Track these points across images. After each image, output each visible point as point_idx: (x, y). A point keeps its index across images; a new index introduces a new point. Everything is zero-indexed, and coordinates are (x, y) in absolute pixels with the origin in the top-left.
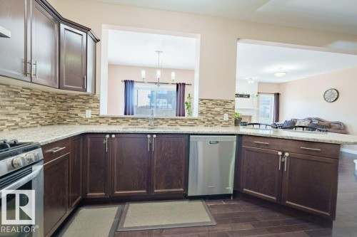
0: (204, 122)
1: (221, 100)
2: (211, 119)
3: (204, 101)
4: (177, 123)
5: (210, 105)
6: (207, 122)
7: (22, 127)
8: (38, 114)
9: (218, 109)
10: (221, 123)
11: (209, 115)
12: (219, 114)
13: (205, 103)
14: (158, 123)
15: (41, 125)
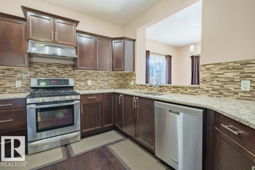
0: (207, 91)
1: (235, 62)
2: (218, 87)
3: (207, 67)
4: (178, 91)
5: (216, 70)
6: (211, 92)
7: (104, 88)
8: (112, 83)
9: (231, 75)
10: (236, 93)
11: (215, 82)
12: (232, 81)
13: (208, 69)
14: (164, 89)
15: (114, 88)
